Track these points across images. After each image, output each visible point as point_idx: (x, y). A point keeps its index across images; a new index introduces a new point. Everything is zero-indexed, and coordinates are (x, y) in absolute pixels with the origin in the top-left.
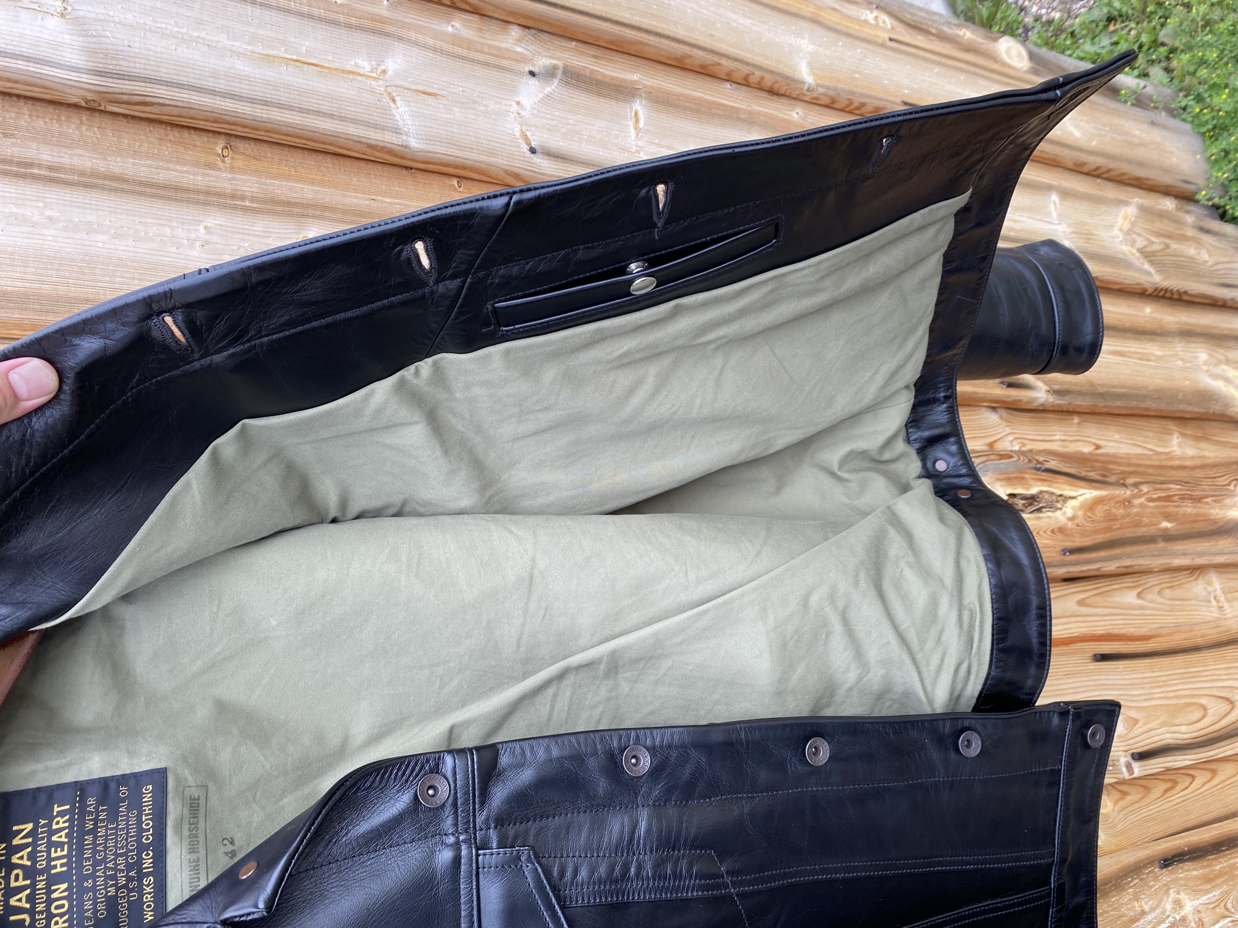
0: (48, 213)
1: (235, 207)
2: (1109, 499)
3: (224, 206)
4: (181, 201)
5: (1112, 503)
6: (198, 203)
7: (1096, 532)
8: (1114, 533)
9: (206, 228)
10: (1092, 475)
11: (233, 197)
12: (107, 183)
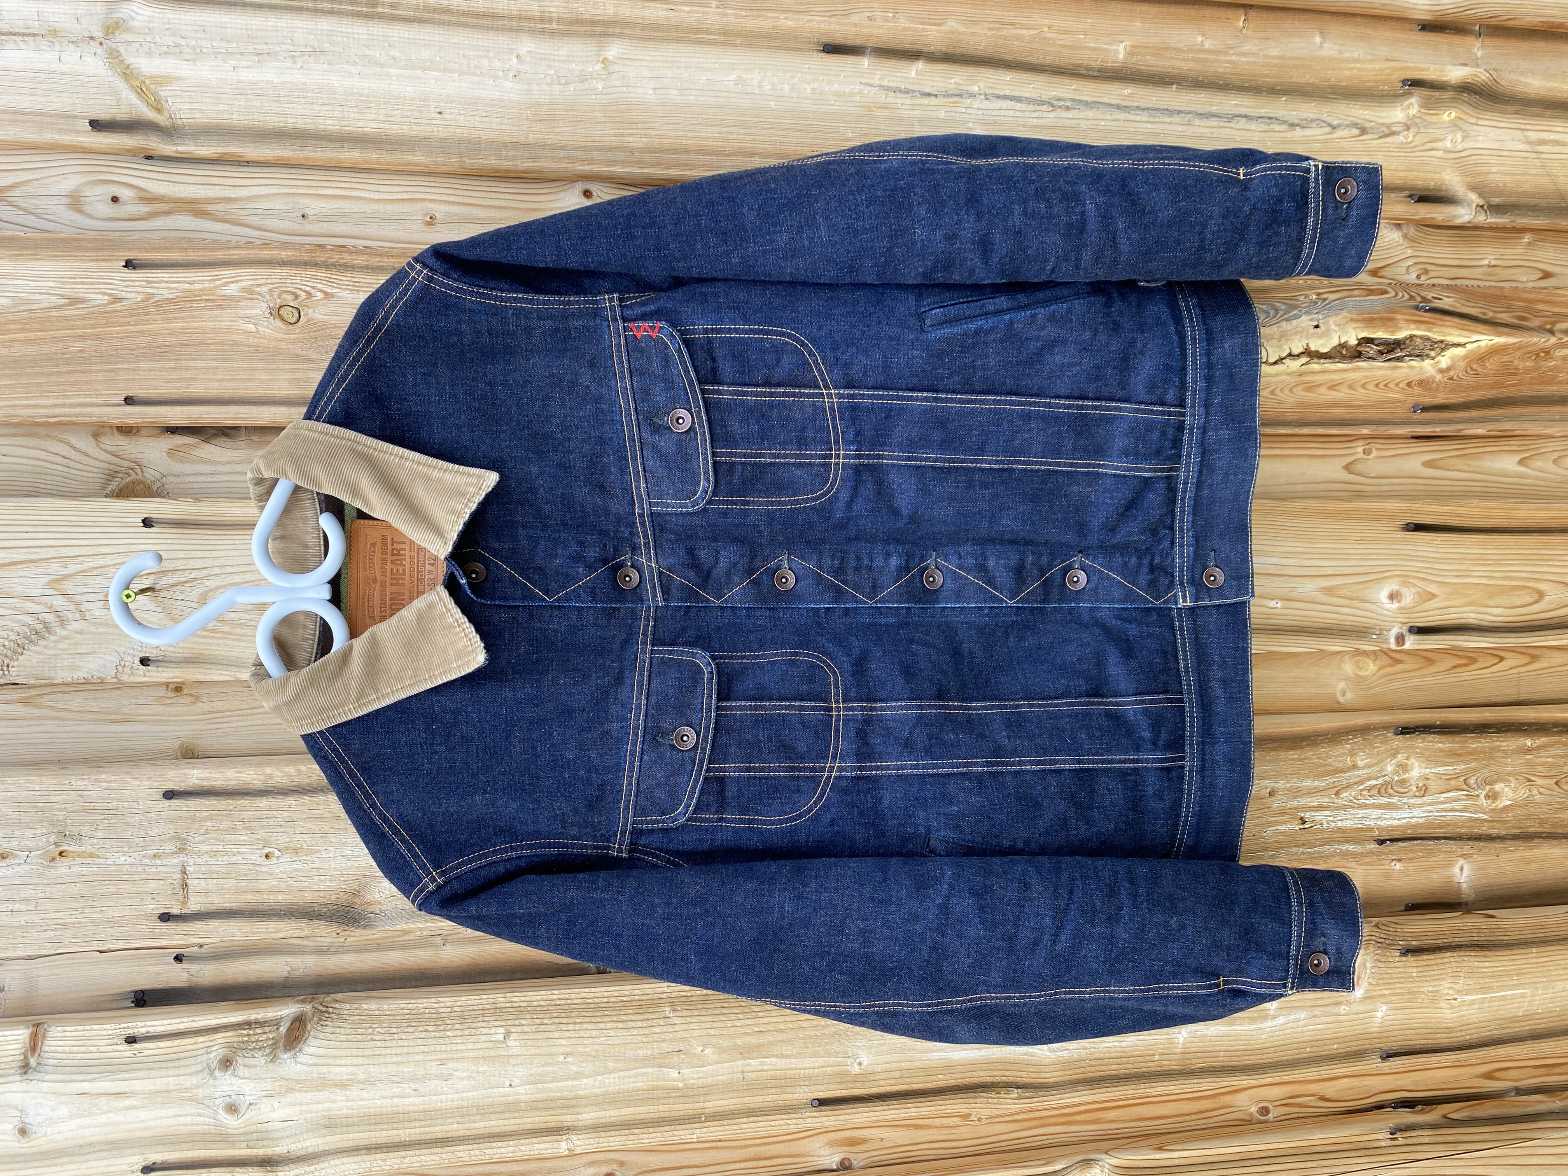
0: (393, 53)
1: (543, 32)
2: (1517, 347)
3: (533, 32)
4: (498, 29)
5: (1519, 353)
6: (511, 30)
7: (1475, 388)
8: (1506, 390)
9: (518, 57)
10: (1505, 317)
11: (542, 20)
12: (436, 16)
